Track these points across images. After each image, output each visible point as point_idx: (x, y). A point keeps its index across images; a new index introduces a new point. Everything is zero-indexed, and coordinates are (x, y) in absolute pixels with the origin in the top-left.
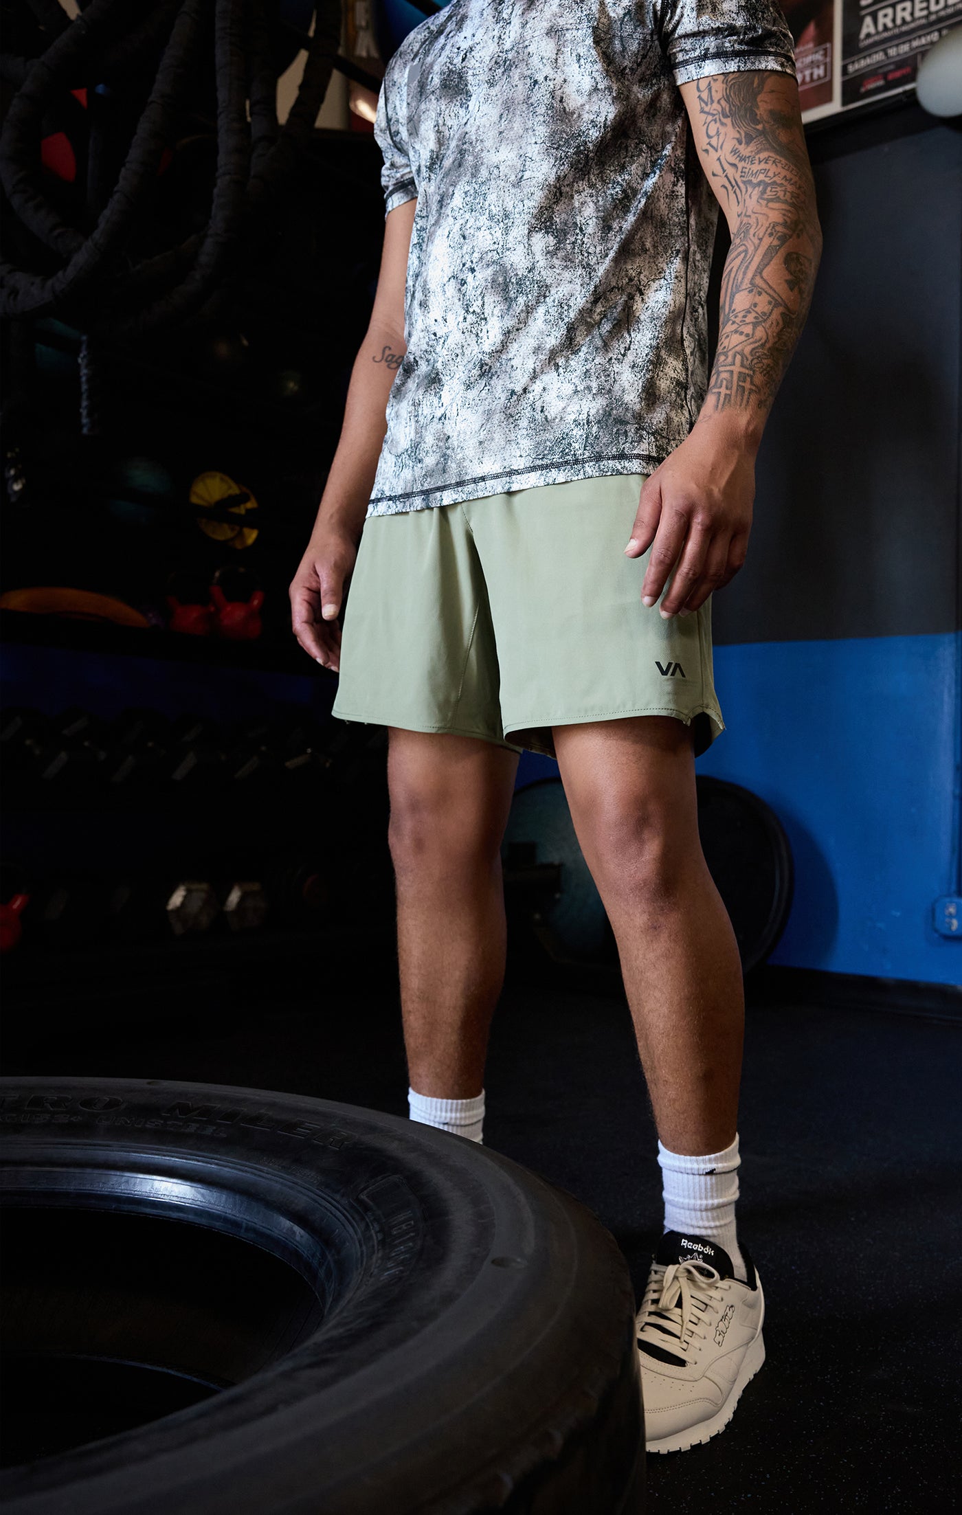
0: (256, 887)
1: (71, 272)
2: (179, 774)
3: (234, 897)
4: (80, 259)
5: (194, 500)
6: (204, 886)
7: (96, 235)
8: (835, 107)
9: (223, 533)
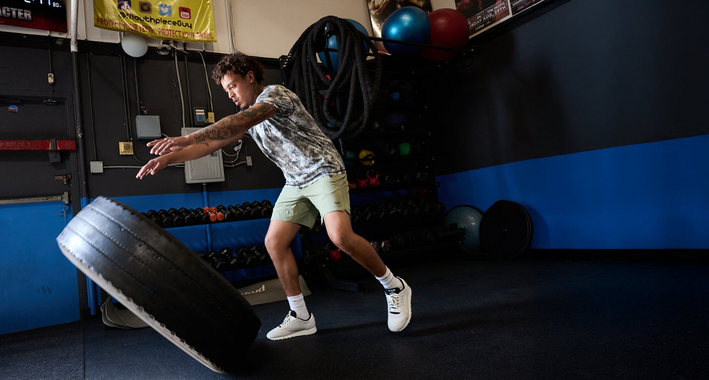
0: (387, 241)
1: (341, 131)
2: (367, 219)
3: (383, 244)
4: (342, 128)
5: (360, 157)
6: (376, 242)
7: (345, 123)
8: (511, 16)
9: (367, 163)
